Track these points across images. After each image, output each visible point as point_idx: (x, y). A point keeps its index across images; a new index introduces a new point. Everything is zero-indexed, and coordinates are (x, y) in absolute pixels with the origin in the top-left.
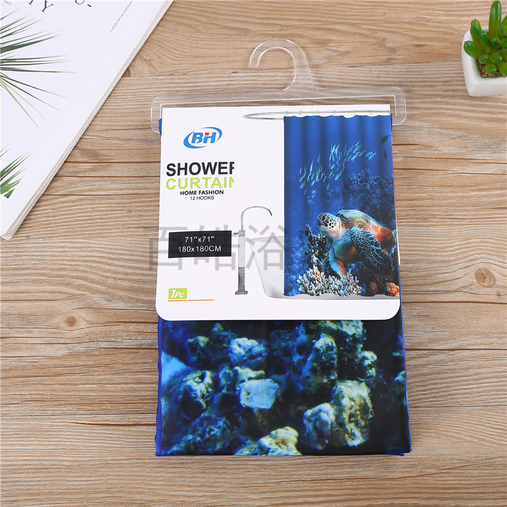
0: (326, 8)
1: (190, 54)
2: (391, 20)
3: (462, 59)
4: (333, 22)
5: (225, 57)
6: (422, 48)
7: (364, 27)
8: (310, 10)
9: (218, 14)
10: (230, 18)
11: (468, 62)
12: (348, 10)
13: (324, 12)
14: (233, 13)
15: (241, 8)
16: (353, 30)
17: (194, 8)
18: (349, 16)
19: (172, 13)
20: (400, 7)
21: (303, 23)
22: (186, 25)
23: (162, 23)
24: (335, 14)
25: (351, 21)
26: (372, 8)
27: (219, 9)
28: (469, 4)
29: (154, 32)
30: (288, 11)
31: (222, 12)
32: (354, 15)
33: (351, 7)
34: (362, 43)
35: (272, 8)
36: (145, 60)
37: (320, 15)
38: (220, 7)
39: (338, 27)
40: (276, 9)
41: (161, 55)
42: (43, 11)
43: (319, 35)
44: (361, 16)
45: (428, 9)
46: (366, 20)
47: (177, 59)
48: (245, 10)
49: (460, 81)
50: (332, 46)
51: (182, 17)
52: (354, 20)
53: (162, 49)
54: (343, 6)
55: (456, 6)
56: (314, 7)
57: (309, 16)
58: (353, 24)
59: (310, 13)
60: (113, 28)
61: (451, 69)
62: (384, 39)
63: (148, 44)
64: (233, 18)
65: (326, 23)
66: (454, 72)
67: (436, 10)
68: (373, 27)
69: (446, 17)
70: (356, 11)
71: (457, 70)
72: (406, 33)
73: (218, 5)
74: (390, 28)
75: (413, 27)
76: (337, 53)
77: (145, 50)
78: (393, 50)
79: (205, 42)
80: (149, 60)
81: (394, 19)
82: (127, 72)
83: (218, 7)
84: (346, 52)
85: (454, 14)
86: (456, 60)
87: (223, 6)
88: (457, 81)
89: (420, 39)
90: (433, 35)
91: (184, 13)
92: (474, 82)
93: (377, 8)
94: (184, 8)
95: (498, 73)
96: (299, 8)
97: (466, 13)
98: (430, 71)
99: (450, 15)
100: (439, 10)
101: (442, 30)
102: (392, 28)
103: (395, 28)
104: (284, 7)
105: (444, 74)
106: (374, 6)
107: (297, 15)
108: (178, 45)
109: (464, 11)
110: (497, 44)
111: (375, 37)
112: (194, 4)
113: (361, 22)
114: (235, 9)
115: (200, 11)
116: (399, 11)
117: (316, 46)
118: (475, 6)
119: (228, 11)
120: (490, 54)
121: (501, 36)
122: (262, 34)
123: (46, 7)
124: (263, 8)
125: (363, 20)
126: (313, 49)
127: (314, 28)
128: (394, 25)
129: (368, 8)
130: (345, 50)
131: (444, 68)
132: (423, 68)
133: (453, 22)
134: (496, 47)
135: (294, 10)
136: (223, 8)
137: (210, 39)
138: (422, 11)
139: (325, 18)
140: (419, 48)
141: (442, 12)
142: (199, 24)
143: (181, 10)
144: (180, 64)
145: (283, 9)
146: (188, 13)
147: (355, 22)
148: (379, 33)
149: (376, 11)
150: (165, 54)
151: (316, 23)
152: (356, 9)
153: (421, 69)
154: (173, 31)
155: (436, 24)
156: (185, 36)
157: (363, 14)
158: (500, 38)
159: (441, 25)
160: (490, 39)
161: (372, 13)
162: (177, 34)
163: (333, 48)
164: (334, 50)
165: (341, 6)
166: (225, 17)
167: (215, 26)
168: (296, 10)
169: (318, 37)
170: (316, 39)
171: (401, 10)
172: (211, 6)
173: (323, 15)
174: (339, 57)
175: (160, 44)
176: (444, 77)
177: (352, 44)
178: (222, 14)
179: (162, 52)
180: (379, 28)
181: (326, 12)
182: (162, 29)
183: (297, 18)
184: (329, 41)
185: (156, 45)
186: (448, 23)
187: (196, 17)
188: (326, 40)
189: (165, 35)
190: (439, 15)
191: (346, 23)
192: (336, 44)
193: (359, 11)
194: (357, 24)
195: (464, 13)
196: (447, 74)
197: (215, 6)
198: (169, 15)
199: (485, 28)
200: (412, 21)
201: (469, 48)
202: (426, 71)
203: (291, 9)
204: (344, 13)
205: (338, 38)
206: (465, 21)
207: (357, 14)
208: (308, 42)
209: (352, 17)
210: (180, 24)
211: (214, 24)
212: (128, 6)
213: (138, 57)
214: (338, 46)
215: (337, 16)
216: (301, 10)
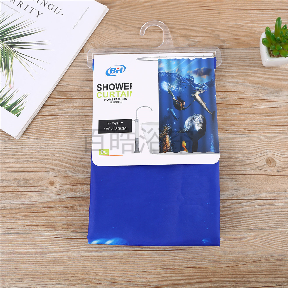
0: (188, 18)
1: (116, 41)
2: (222, 25)
3: (260, 46)
4: (191, 25)
5: (134, 43)
6: (239, 40)
7: (208, 28)
8: (179, 19)
9: (131, 20)
10: (137, 22)
11: (263, 49)
12: (200, 19)
13: (187, 20)
14: (139, 20)
15: (143, 17)
16: (202, 30)
17: (118, 16)
18: (200, 22)
19: (106, 19)
20: (228, 19)
21: (176, 26)
22: (114, 25)
23: (101, 24)
24: (193, 22)
25: (201, 25)
26: (212, 18)
27: (131, 17)
28: (263, 18)
29: (97, 29)
30: (168, 19)
31: (133, 19)
32: (203, 22)
33: (201, 18)
34: (207, 37)
35: (160, 18)
36: (92, 44)
37: (185, 22)
38: (132, 16)
39: (194, 28)
40: (161, 18)
41: (100, 42)
42: (37, 17)
43: (184, 32)
44: (206, 22)
45: (241, 20)
46: (209, 25)
47: (109, 43)
48: (145, 18)
49: (259, 58)
50: (191, 38)
51: (111, 21)
52: (203, 24)
53: (101, 38)
54: (197, 17)
55: (256, 18)
56: (182, 17)
57: (179, 22)
58: (202, 27)
59: (179, 21)
60: (75, 27)
61: (253, 52)
62: (219, 35)
63: (93, 35)
64: (139, 22)
65: (188, 26)
66: (255, 53)
67: (246, 20)
68: (213, 29)
69: (251, 24)
70: (204, 20)
71: (257, 52)
72: (230, 32)
73: (131, 15)
74: (222, 29)
75: (234, 29)
76: (194, 42)
77: (92, 38)
78: (223, 41)
79: (124, 35)
80: (94, 44)
81: (224, 25)
82: (82, 50)
83: (130, 16)
84: (198, 42)
85: (255, 23)
86: (257, 47)
87: (134, 16)
88: (257, 58)
89: (238, 35)
90: (244, 34)
91: (113, 19)
92: (266, 59)
93: (215, 18)
94: (113, 16)
95: (279, 55)
96: (174, 18)
97: (262, 22)
98: (243, 52)
99: (253, 23)
100: (247, 21)
101: (249, 31)
102: (223, 29)
103: (225, 29)
104: (166, 17)
105: (250, 54)
106: (213, 17)
107: (173, 21)
108: (109, 36)
109: (260, 21)
110: (279, 40)
111: (214, 34)
112: (118, 14)
113: (207, 26)
114: (139, 17)
115: (121, 18)
116: (226, 21)
117: (183, 38)
118: (266, 19)
119: (136, 18)
120: (275, 45)
121: (281, 36)
122: (154, 31)
123: (38, 15)
124: (155, 17)
125: (207, 25)
126: (181, 40)
127: (182, 28)
128: (224, 28)
129: (210, 18)
130: (198, 41)
131: (250, 51)
132: (239, 51)
133: (255, 27)
134: (279, 42)
135: (171, 18)
136: (133, 17)
137: (127, 33)
138: (239, 21)
139: (188, 23)
140: (237, 40)
141: (249, 22)
142: (121, 25)
143: (111, 18)
144: (110, 46)
145: (165, 18)
146: (115, 19)
147: (203, 26)
148: (216, 32)
149: (214, 20)
150: (102, 41)
151: (183, 26)
152: (204, 19)
153: (238, 52)
154: (106, 29)
155: (246, 28)
156: (113, 31)
157: (208, 22)
158: (281, 37)
159: (249, 28)
160: (276, 38)
161: (212, 21)
162: (109, 30)
163: (192, 39)
164: (192, 40)
165: (196, 17)
166: (135, 22)
167: (129, 27)
168: (173, 19)
169: (184, 34)
170: (183, 34)
171: (228, 20)
172: (127, 16)
173: (187, 22)
174: (195, 44)
175: (100, 35)
176: (250, 56)
177: (202, 37)
178: (133, 20)
179: (100, 39)
180: (216, 29)
181: (188, 20)
182: (101, 28)
183: (173, 23)
184: (190, 36)
185: (98, 36)
186: (252, 27)
187: (119, 21)
188: (188, 35)
189: (103, 31)
190: (248, 23)
191: (198, 26)
192: (193, 38)
193: (206, 20)
194: (205, 27)
195: (260, 22)
196: (252, 54)
197: (129, 16)
198: (104, 20)
199: (273, 31)
200: (234, 26)
201: (264, 42)
202: (241, 52)
203: (170, 18)
204: (198, 21)
205: (195, 34)
206: (261, 26)
207: (204, 21)
208: (179, 36)
209: (201, 23)
210: (111, 25)
211: (129, 25)
212: (83, 15)
213: (88, 42)
214: (194, 39)
215: (194, 23)
216: (175, 19)
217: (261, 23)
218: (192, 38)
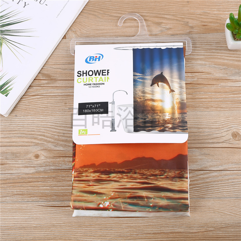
0: (160, 7)
1: (95, 29)
2: (191, 13)
3: (225, 32)
4: (163, 14)
5: (112, 30)
7: (178, 16)
8: (152, 8)
9: (108, 9)
10: (114, 11)
11: (228, 33)
12: (171, 8)
13: (159, 9)
14: (115, 9)
15: (119, 7)
16: (173, 18)
17: (97, 6)
18: (171, 11)
19: (86, 9)
21: (149, 14)
22: (93, 15)
23: (81, 14)
24: (165, 10)
25: (172, 13)
27: (108, 7)
28: (228, 6)
29: (78, 18)
30: (142, 8)
31: (110, 9)
32: (173, 11)
33: (172, 7)
34: (177, 24)
35: (134, 7)
36: (73, 31)
37: (157, 10)
38: (109, 6)
39: (166, 16)
40: (136, 7)
41: (81, 29)
42: (24, 7)
43: (157, 20)
44: (176, 11)
45: (208, 8)
46: (179, 13)
47: (89, 31)
49: (224, 42)
51: (91, 11)
52: (173, 13)
53: (81, 26)
54: (168, 6)
56: (154, 7)
57: (152, 11)
58: (173, 15)
60: (58, 16)
61: (220, 36)
62: (188, 22)
63: (74, 23)
65: (160, 14)
66: (221, 38)
67: (213, 8)
68: (183, 17)
69: (217, 12)
70: (174, 9)
71: (223, 37)
72: (199, 19)
73: (109, 5)
74: (191, 17)
75: (201, 16)
76: (165, 29)
77: (73, 26)
78: (192, 27)
79: (102, 23)
80: (75, 31)
81: (193, 13)
82: (65, 37)
84: (169, 28)
85: (221, 11)
86: (222, 32)
87: (111, 6)
88: (223, 42)
89: (205, 22)
90: (211, 20)
91: (92, 9)
92: (231, 43)
93: (184, 7)
98: (210, 37)
99: (219, 11)
100: (214, 9)
101: (216, 18)
102: (192, 17)
103: (193, 17)
104: (140, 7)
105: (217, 39)
106: (183, 6)
107: (146, 10)
108: (89, 24)
109: (226, 9)
111: (184, 21)
113: (177, 14)
114: (116, 7)
115: (100, 8)
116: (195, 9)
117: (155, 25)
118: (231, 7)
119: (113, 8)
120: (239, 30)
122: (130, 19)
123: (25, 5)
124: (130, 7)
126: (154, 27)
127: (154, 16)
129: (180, 7)
130: (169, 27)
131: (216, 36)
132: (206, 36)
133: (221, 14)
135: (145, 8)
136: (111, 7)
137: (105, 21)
138: (206, 9)
139: (160, 12)
140: (205, 27)
141: (215, 10)
142: (99, 14)
143: (91, 7)
144: (90, 33)
145: (139, 8)
146: (94, 9)
147: (174, 14)
148: (185, 19)
149: (184, 9)
150: (83, 28)
152: (174, 8)
154: (86, 18)
155: (213, 15)
156: (92, 20)
157: (178, 10)
159: (215, 16)
160: (239, 23)
161: (182, 10)
162: (89, 19)
164: (164, 27)
165: (167, 6)
166: (112, 11)
167: (107, 15)
168: (146, 8)
169: (156, 21)
170: (155, 22)
171: (196, 8)
172: (105, 6)
174: (166, 31)
175: (81, 24)
177: (172, 24)
179: (81, 27)
180: (185, 17)
181: (160, 9)
182: (81, 17)
183: (146, 12)
184: (162, 23)
185: (78, 24)
186: (218, 15)
187: (98, 11)
188: (160, 22)
189: (83, 19)
190: (214, 11)
191: (170, 15)
192: (165, 25)
194: (175, 15)
196: (218, 39)
197: (107, 6)
198: (85, 10)
199: (236, 17)
200: (201, 14)
201: (228, 27)
202: (208, 37)
204: (169, 10)
205: (166, 22)
206: (226, 14)
207: (175, 10)
208: (151, 23)
209: (172, 12)
210: (90, 14)
212: (65, 5)
213: (70, 29)
215: (165, 11)
216: (148, 8)
217: (226, 11)
218: (163, 25)
